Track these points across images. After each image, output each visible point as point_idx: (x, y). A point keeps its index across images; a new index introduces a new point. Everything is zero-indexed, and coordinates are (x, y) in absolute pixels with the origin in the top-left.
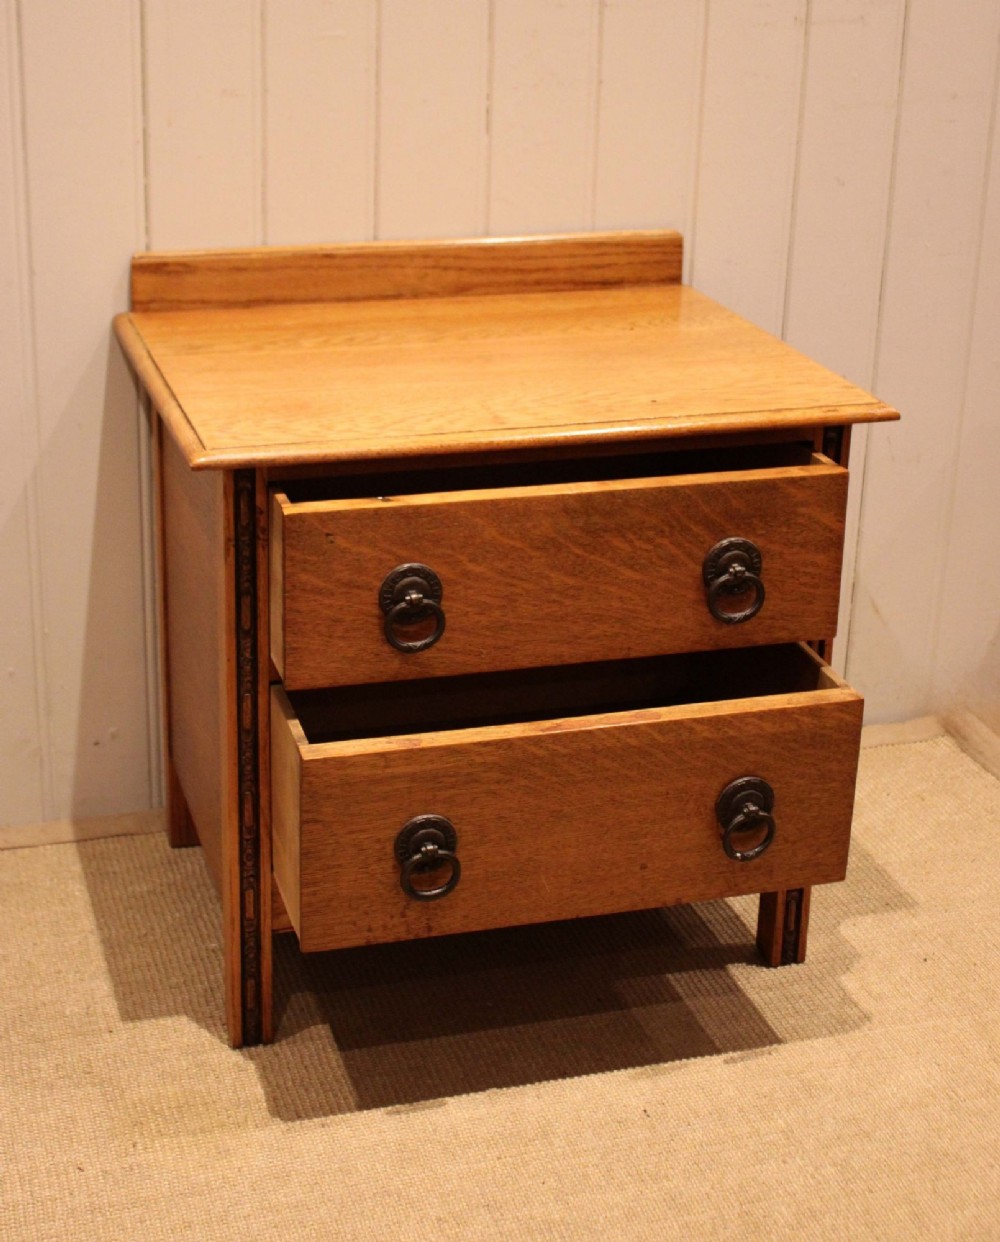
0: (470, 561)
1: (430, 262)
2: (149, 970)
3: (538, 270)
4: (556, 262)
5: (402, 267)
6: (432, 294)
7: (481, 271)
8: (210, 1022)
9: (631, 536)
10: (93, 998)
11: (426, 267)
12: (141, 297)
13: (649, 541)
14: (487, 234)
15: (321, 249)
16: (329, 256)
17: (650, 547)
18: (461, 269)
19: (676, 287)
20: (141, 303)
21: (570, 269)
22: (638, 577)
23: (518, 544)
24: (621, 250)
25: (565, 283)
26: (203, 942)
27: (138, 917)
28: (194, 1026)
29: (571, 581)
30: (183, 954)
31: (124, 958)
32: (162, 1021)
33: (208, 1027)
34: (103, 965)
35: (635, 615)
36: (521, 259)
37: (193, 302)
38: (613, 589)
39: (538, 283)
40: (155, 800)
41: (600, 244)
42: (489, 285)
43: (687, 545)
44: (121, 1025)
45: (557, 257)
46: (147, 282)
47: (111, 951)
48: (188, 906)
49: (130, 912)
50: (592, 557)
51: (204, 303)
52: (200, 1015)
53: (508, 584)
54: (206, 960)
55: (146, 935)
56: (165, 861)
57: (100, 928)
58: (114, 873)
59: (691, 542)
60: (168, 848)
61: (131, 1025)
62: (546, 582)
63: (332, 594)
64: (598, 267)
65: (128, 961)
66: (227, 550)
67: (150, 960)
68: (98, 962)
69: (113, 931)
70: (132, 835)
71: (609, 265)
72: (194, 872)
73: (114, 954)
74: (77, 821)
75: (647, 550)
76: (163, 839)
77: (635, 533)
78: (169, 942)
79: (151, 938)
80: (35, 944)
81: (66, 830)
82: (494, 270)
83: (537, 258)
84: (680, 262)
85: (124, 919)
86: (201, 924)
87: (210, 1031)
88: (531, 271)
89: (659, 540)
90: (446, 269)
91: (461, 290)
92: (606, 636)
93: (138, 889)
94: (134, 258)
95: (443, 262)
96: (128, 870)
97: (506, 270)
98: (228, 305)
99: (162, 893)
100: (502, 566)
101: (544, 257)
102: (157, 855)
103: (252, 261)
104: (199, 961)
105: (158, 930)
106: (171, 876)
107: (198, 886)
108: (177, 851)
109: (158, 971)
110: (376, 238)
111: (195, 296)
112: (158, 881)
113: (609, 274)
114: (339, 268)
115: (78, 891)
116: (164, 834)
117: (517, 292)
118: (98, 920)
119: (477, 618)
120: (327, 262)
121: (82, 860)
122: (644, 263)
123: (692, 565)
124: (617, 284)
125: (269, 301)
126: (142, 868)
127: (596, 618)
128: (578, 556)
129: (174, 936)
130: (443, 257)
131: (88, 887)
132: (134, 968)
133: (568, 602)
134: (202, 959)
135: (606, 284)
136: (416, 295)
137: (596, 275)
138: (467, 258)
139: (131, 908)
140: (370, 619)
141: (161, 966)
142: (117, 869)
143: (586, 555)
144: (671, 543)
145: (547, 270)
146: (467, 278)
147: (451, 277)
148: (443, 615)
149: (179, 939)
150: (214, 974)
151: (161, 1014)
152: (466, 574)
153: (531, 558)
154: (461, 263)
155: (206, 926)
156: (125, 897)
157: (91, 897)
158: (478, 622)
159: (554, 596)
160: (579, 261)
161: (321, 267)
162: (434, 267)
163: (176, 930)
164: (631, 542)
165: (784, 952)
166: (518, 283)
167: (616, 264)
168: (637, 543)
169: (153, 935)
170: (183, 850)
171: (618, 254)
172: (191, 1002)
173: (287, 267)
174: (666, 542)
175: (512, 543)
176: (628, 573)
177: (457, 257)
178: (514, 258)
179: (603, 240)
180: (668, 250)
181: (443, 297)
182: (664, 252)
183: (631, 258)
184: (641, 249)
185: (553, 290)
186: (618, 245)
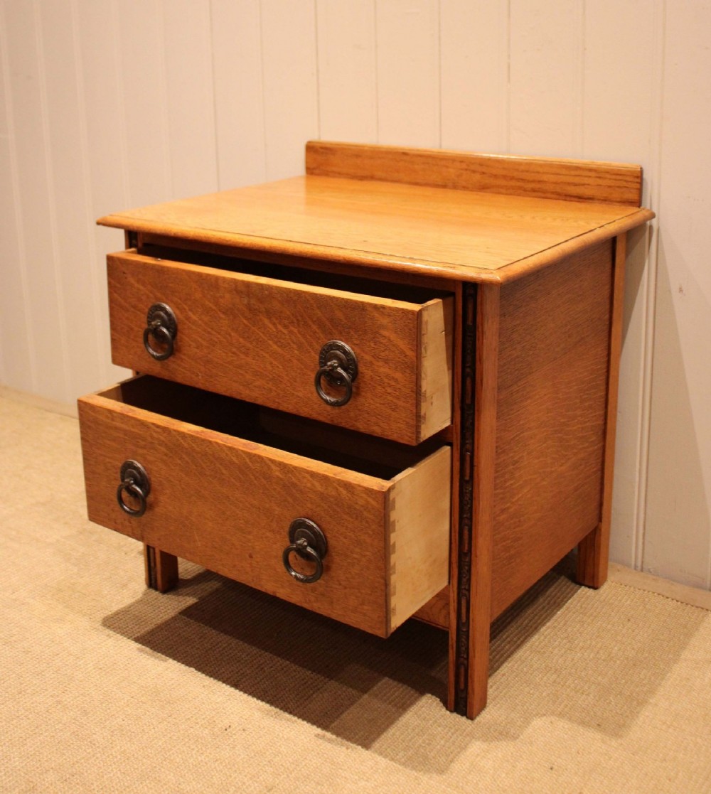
1: (464, 166)
3: (533, 181)
4: (545, 178)
5: (447, 167)
6: (465, 188)
7: (496, 176)
9: (274, 320)
11: (462, 169)
12: (309, 165)
13: (286, 327)
15: (400, 148)
16: (405, 154)
17: (285, 332)
18: (483, 173)
20: (309, 169)
21: (556, 183)
22: (279, 350)
23: (214, 308)
24: (593, 174)
25: (553, 193)
29: (241, 340)
36: (522, 171)
39: (534, 190)
41: (577, 168)
42: (500, 187)
43: (308, 337)
45: (548, 173)
46: (312, 157)
51: (339, 175)
53: (210, 333)
59: (311, 336)
62: (229, 338)
64: (576, 185)
71: (583, 185)
77: (277, 319)
82: (505, 177)
83: (533, 172)
84: (638, 190)
89: (292, 328)
90: (474, 172)
91: (483, 188)
92: (264, 388)
95: (472, 167)
97: (512, 178)
100: (206, 319)
101: (538, 172)
103: (365, 151)
110: (440, 146)
113: (587, 192)
114: (410, 162)
117: (520, 195)
119: (196, 350)
120: (405, 158)
122: (610, 187)
123: (313, 354)
124: (590, 199)
125: (372, 178)
127: (259, 373)
128: (246, 326)
130: (473, 164)
133: (242, 356)
135: (581, 198)
136: (455, 187)
137: (574, 191)
138: (488, 166)
143: (250, 326)
145: (540, 182)
146: (487, 180)
147: (477, 177)
152: (188, 319)
153: (220, 318)
154: (484, 169)
158: (196, 353)
159: (234, 350)
160: (563, 179)
161: (400, 160)
162: (466, 170)
164: (274, 324)
166: (520, 189)
167: (588, 185)
168: (279, 327)
171: (589, 176)
173: (382, 157)
174: (295, 330)
176: (275, 347)
177: (481, 165)
178: (517, 170)
179: (580, 165)
180: (628, 179)
181: (471, 191)
182: (626, 181)
183: (600, 182)
184: (608, 176)
185: (544, 198)
186: (590, 170)
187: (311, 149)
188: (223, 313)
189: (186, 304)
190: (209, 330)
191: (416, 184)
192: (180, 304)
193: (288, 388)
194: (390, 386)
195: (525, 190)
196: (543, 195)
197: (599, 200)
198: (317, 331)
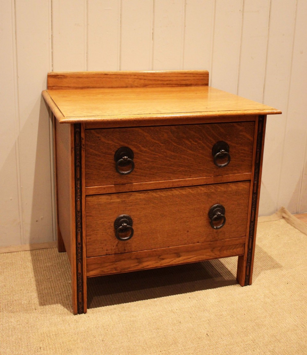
0: (142, 147)
1: (136, 77)
2: (49, 289)
3: (167, 81)
4: (172, 79)
5: (128, 78)
6: (137, 87)
7: (151, 80)
8: (67, 306)
10: (31, 298)
11: (135, 79)
12: (50, 85)
13: (196, 141)
14: (153, 70)
15: (104, 72)
17: (196, 144)
18: (145, 79)
19: (207, 87)
20: (50, 87)
21: (177, 80)
22: (193, 153)
23: (157, 142)
24: (191, 75)
25: (175, 84)
26: (67, 281)
27: (47, 273)
28: (62, 307)
29: (173, 154)
30: (60, 285)
31: (42, 286)
32: (52, 306)
33: (67, 308)
34: (35, 288)
35: (192, 165)
36: (163, 77)
37: (66, 87)
38: (186, 156)
39: (167, 84)
40: (55, 238)
41: (185, 73)
42: (153, 84)
43: (207, 143)
44: (39, 307)
45: (173, 77)
46: (52, 80)
47: (38, 283)
48: (63, 270)
49: (45, 272)
50: (179, 146)
51: (69, 88)
52: (65, 304)
53: (154, 154)
54: (67, 286)
55: (49, 278)
56: (57, 256)
57: (35, 276)
58: (41, 260)
59: (208, 142)
60: (58, 252)
61: (42, 307)
62: (165, 154)
63: (100, 156)
64: (185, 80)
65: (43, 287)
66: (72, 151)
67: (50, 286)
68: (34, 287)
69: (39, 277)
70: (47, 248)
71: (188, 80)
72: (65, 259)
73: (39, 285)
74: (31, 245)
75: (195, 145)
76: (57, 250)
77: (192, 139)
78: (56, 281)
79: (51, 280)
80: (15, 281)
81: (28, 247)
82: (155, 80)
83: (167, 77)
84: (208, 79)
85: (43, 273)
86: (66, 275)
87: (67, 309)
88: (165, 81)
89: (200, 142)
90: (140, 79)
91: (145, 86)
92: (183, 171)
93: (48, 264)
94: (48, 73)
95: (140, 77)
96: (45, 259)
97: (158, 80)
98: (76, 88)
99: (55, 266)
100: (152, 148)
101: (169, 77)
102: (54, 254)
103: (83, 75)
104: (65, 287)
105: (53, 277)
106: (58, 260)
107: (66, 264)
108: (60, 253)
109: (52, 290)
110: (120, 70)
111: (66, 85)
112: (54, 262)
113: (188, 82)
114: (109, 78)
115: (30, 265)
116: (57, 248)
117: (161, 87)
118: (35, 274)
119: (145, 165)
120: (106, 76)
121: (31, 256)
122: (198, 79)
123: (209, 149)
124: (190, 85)
125: (88, 87)
126: (49, 258)
127: (181, 165)
128: (175, 146)
129: (58, 279)
130: (140, 76)
131: (33, 264)
132: (45, 289)
133: (172, 160)
134: (66, 286)
135: (187, 85)
136: (132, 87)
137: (184, 82)
138: (147, 76)
139: (45, 270)
140: (112, 164)
141: (53, 289)
142: (42, 259)
144: (203, 142)
145: (170, 80)
146: (147, 82)
147: (142, 81)
148: (134, 164)
149: (59, 280)
150: (70, 291)
151: (52, 304)
152: (141, 151)
153: (161, 146)
154: (145, 78)
155: (68, 276)
156: (44, 267)
157: (33, 267)
159: (168, 158)
160: (179, 78)
161: (104, 78)
162: (137, 79)
163: (58, 277)
164: (190, 142)
165: (245, 282)
166: (162, 84)
167: (190, 79)
168: (193, 142)
169: (51, 278)
170: (62, 253)
171: (190, 76)
172: (62, 300)
173: (94, 77)
175: (155, 141)
176: (190, 152)
177: (144, 76)
178: (160, 77)
179: (186, 72)
180: (205, 76)
181: (140, 88)
182: (204, 77)
183: (194, 78)
184: (197, 75)
185: (172, 87)
186: (190, 74)
187: (50, 76)
188: (162, 143)
189: (140, 144)
190: (154, 153)
191: (112, 87)
192: (137, 145)
193: (196, 168)
194: (242, 153)
195: (164, 84)
196: (171, 86)
197: (194, 85)
198: (212, 139)
